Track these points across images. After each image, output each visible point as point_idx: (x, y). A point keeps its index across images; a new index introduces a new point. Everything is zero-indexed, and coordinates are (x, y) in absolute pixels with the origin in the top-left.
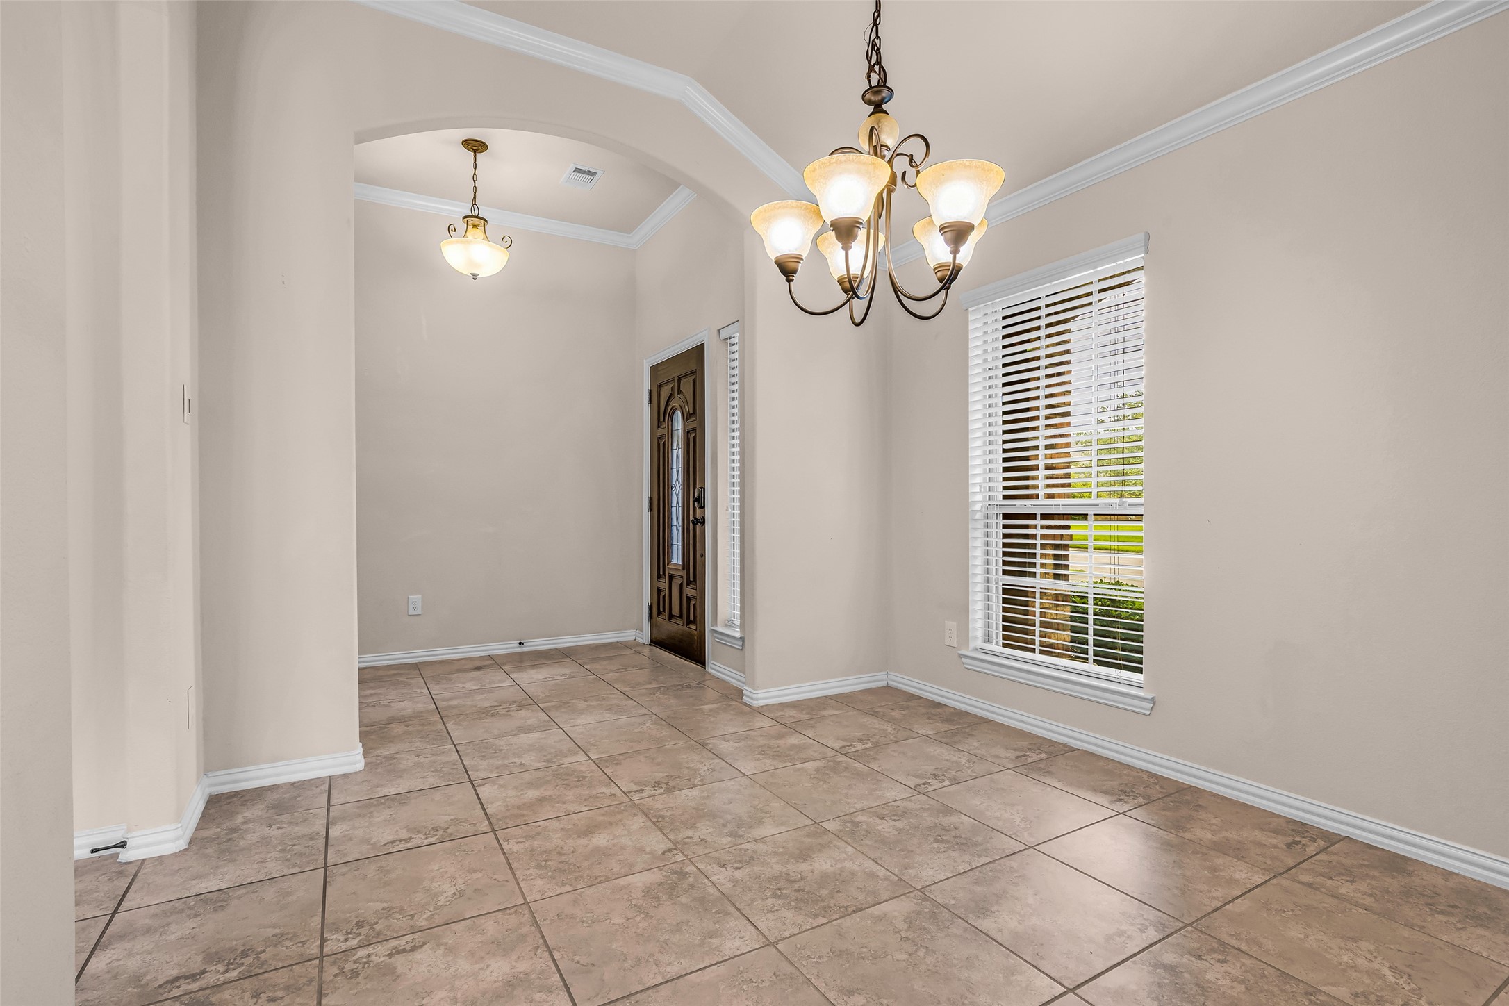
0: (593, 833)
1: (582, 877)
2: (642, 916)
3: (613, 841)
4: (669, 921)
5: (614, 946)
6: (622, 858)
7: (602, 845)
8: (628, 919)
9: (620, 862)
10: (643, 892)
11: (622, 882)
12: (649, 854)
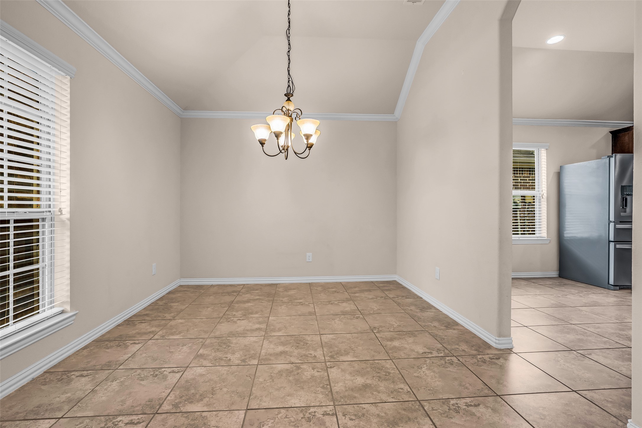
0: (363, 386)
1: (371, 364)
2: (352, 347)
3: (354, 378)
4: (344, 344)
5: (363, 342)
6: (352, 369)
7: (360, 377)
8: (357, 347)
9: (354, 367)
10: (349, 354)
11: (355, 359)
12: (340, 368)
